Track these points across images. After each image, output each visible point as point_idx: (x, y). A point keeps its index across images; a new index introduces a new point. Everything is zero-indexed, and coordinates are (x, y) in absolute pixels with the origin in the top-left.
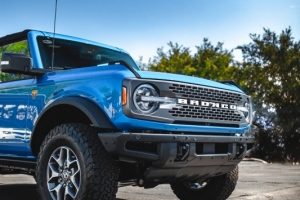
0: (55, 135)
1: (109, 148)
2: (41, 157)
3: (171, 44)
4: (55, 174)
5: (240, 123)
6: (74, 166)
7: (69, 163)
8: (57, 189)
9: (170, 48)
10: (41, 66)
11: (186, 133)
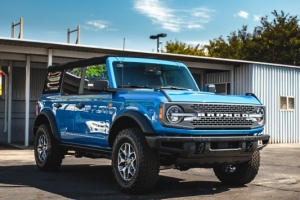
0: (122, 135)
1: (152, 145)
2: (114, 148)
3: (275, 13)
4: (122, 160)
5: (251, 126)
6: (133, 155)
7: (130, 154)
8: (124, 170)
9: (274, 17)
10: (115, 86)
11: (203, 135)
